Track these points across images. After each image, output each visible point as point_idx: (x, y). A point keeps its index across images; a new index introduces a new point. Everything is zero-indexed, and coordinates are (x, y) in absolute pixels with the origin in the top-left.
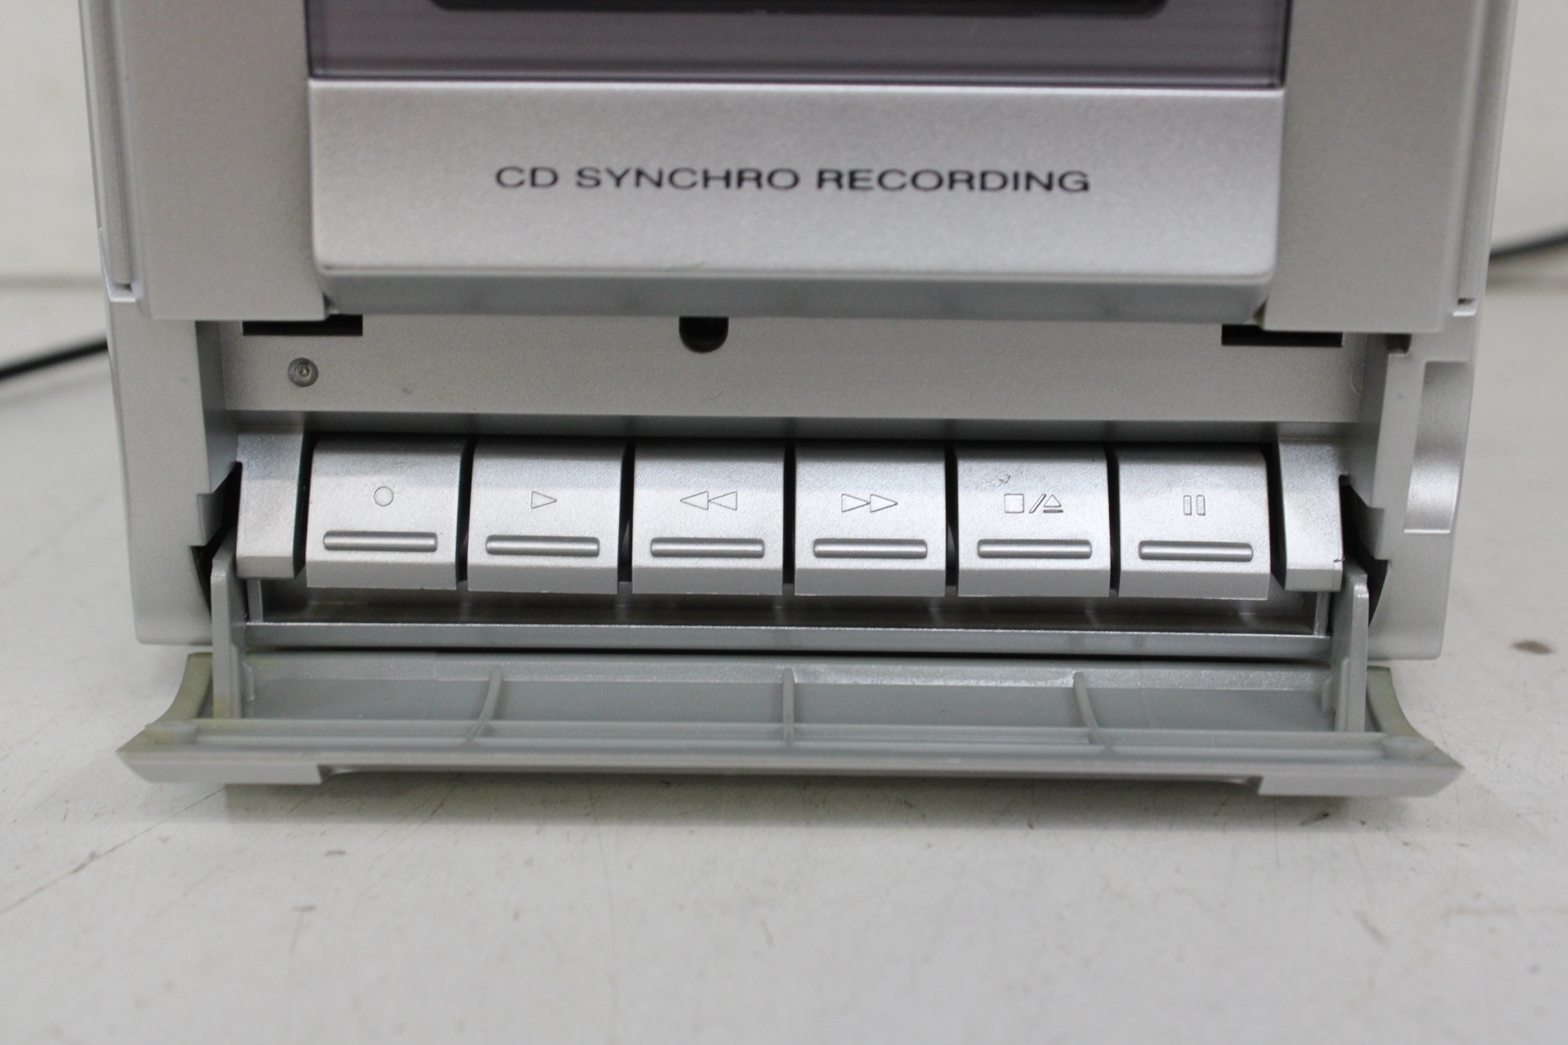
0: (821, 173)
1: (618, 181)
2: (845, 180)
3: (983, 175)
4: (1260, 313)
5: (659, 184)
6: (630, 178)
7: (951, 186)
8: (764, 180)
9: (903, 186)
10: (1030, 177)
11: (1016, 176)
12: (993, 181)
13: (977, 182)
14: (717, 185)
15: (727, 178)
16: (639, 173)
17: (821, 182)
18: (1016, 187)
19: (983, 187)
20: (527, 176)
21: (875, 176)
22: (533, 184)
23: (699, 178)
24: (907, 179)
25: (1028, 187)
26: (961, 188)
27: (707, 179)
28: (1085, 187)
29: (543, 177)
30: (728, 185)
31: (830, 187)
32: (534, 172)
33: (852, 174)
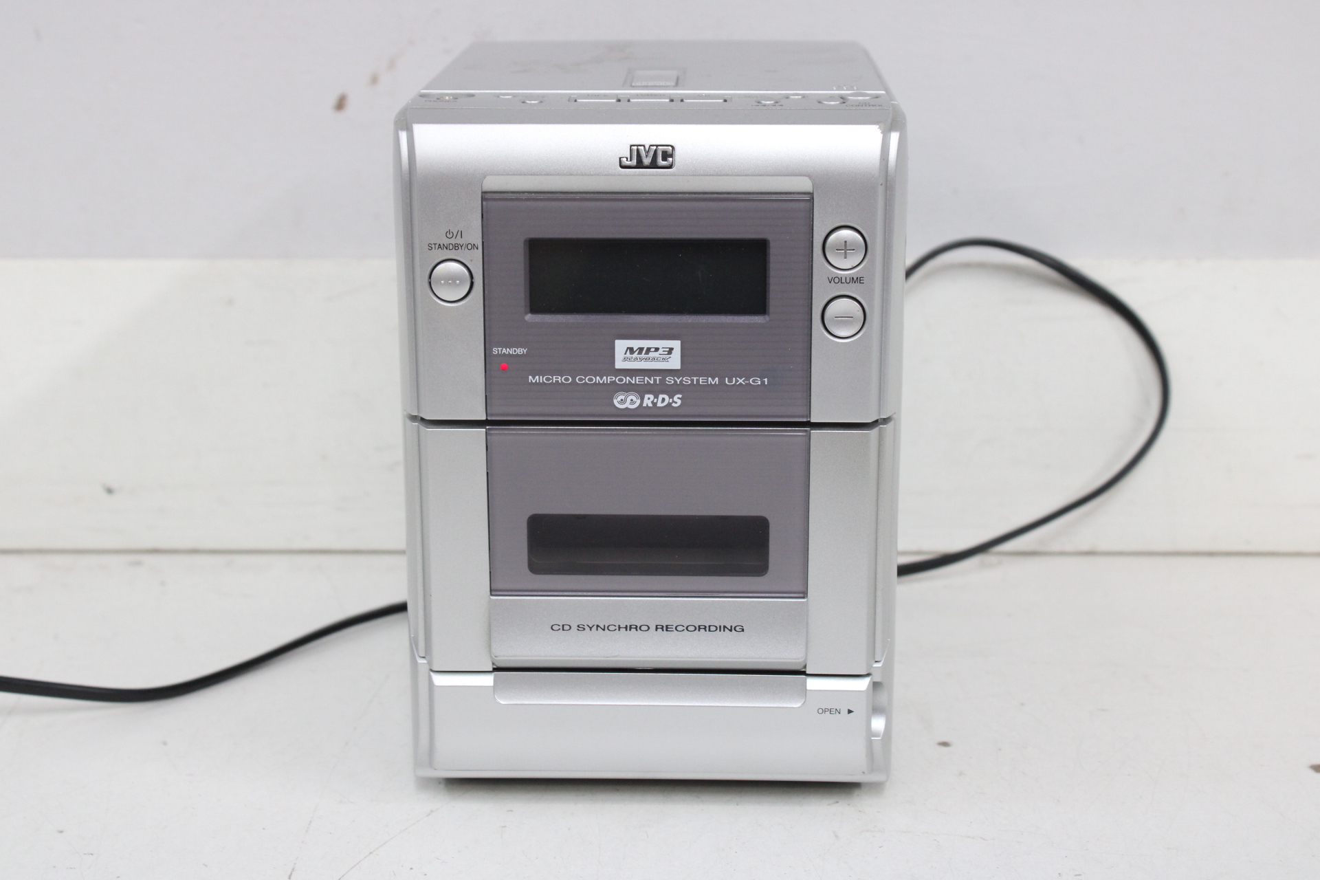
0: (657, 626)
1: (591, 628)
2: (665, 628)
3: (710, 626)
4: (805, 667)
5: (604, 630)
6: (595, 627)
7: (699, 631)
8: (638, 628)
9: (684, 630)
10: (725, 627)
11: (720, 627)
12: (713, 628)
13: (707, 629)
14: (623, 630)
15: (626, 628)
16: (598, 626)
17: (657, 629)
18: (720, 631)
19: (710, 631)
20: (561, 627)
21: (674, 627)
22: (563, 630)
23: (617, 628)
24: (685, 628)
25: (724, 631)
26: (702, 631)
27: (620, 628)
28: (743, 630)
29: (566, 628)
30: (626, 630)
31: (660, 630)
32: (563, 626)
33: (667, 626)
